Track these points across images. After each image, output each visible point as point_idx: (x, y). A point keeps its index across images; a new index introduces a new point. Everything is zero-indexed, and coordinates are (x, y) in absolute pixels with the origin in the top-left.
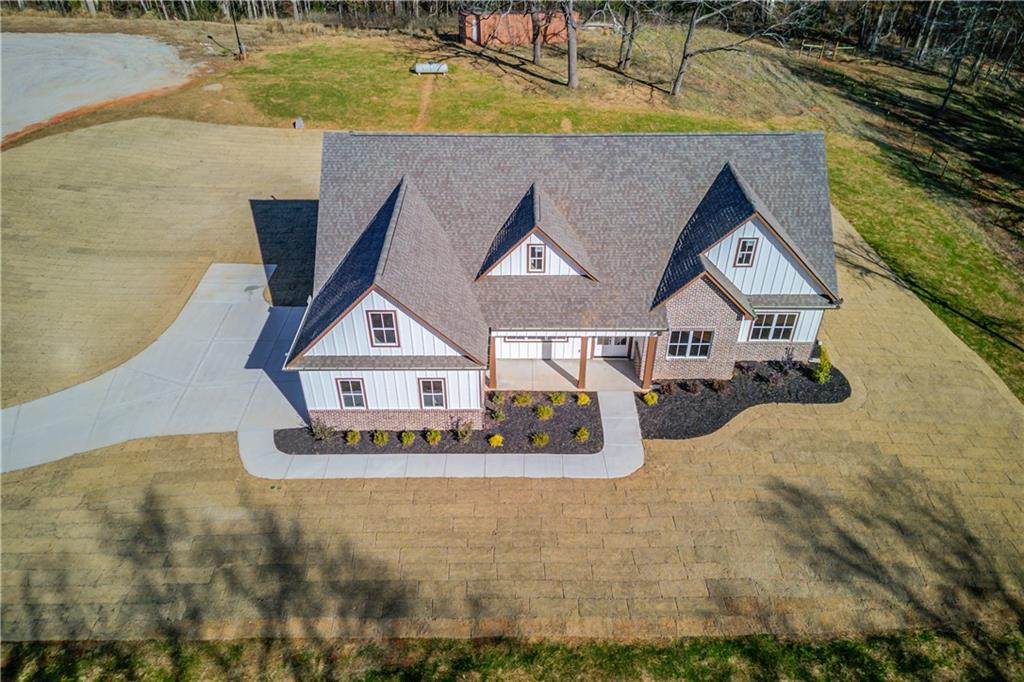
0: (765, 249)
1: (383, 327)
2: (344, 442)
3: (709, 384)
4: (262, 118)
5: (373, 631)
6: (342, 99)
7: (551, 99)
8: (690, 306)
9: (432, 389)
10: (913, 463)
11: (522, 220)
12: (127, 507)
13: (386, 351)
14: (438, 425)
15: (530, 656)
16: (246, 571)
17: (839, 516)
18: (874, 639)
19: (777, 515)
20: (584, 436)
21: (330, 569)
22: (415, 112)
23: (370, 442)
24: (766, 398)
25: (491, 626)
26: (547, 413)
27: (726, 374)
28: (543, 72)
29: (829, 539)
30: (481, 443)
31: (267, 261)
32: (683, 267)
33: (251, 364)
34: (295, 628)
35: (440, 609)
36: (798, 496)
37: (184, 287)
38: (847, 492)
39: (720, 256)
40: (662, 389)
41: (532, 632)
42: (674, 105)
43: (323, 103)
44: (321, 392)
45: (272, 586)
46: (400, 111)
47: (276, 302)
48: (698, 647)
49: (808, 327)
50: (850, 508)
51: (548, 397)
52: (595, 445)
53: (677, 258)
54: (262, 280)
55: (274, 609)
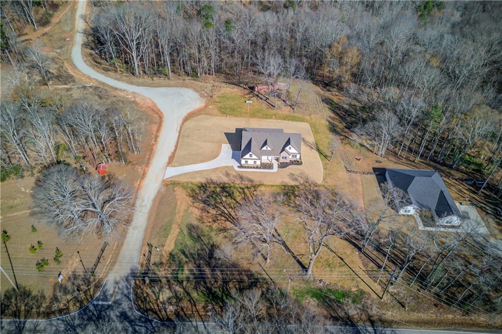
0: (292, 148)
1: (251, 156)
2: (245, 167)
3: (286, 163)
4: (221, 115)
5: (251, 183)
6: (234, 110)
7: (271, 111)
8: (284, 154)
9: (255, 162)
10: (305, 171)
11: (265, 144)
12: (224, 172)
13: (251, 158)
14: (255, 166)
15: (265, 185)
16: (238, 178)
17: (296, 176)
18: (295, 185)
19: (290, 176)
20: (271, 168)
21: (246, 179)
22: (247, 113)
23: (248, 167)
24: (293, 164)
25: (261, 183)
26: (267, 165)
27: (288, 162)
28: (270, 102)
29: (294, 178)
30: (260, 168)
31: (230, 143)
32: (283, 150)
33: (232, 158)
34: (243, 183)
35: (257, 182)
36: (292, 174)
37: (220, 147)
38: (297, 174)
39: (287, 148)
40: (281, 163)
41: (265, 184)
42: (294, 112)
43: (231, 111)
44: (243, 162)
45: (241, 180)
46: (244, 113)
47: (233, 150)
48: (280, 185)
49: (298, 156)
50: (297, 175)
51: (268, 164)
52: (272, 169)
53: (283, 148)
54: (230, 147)
55: (242, 181)
